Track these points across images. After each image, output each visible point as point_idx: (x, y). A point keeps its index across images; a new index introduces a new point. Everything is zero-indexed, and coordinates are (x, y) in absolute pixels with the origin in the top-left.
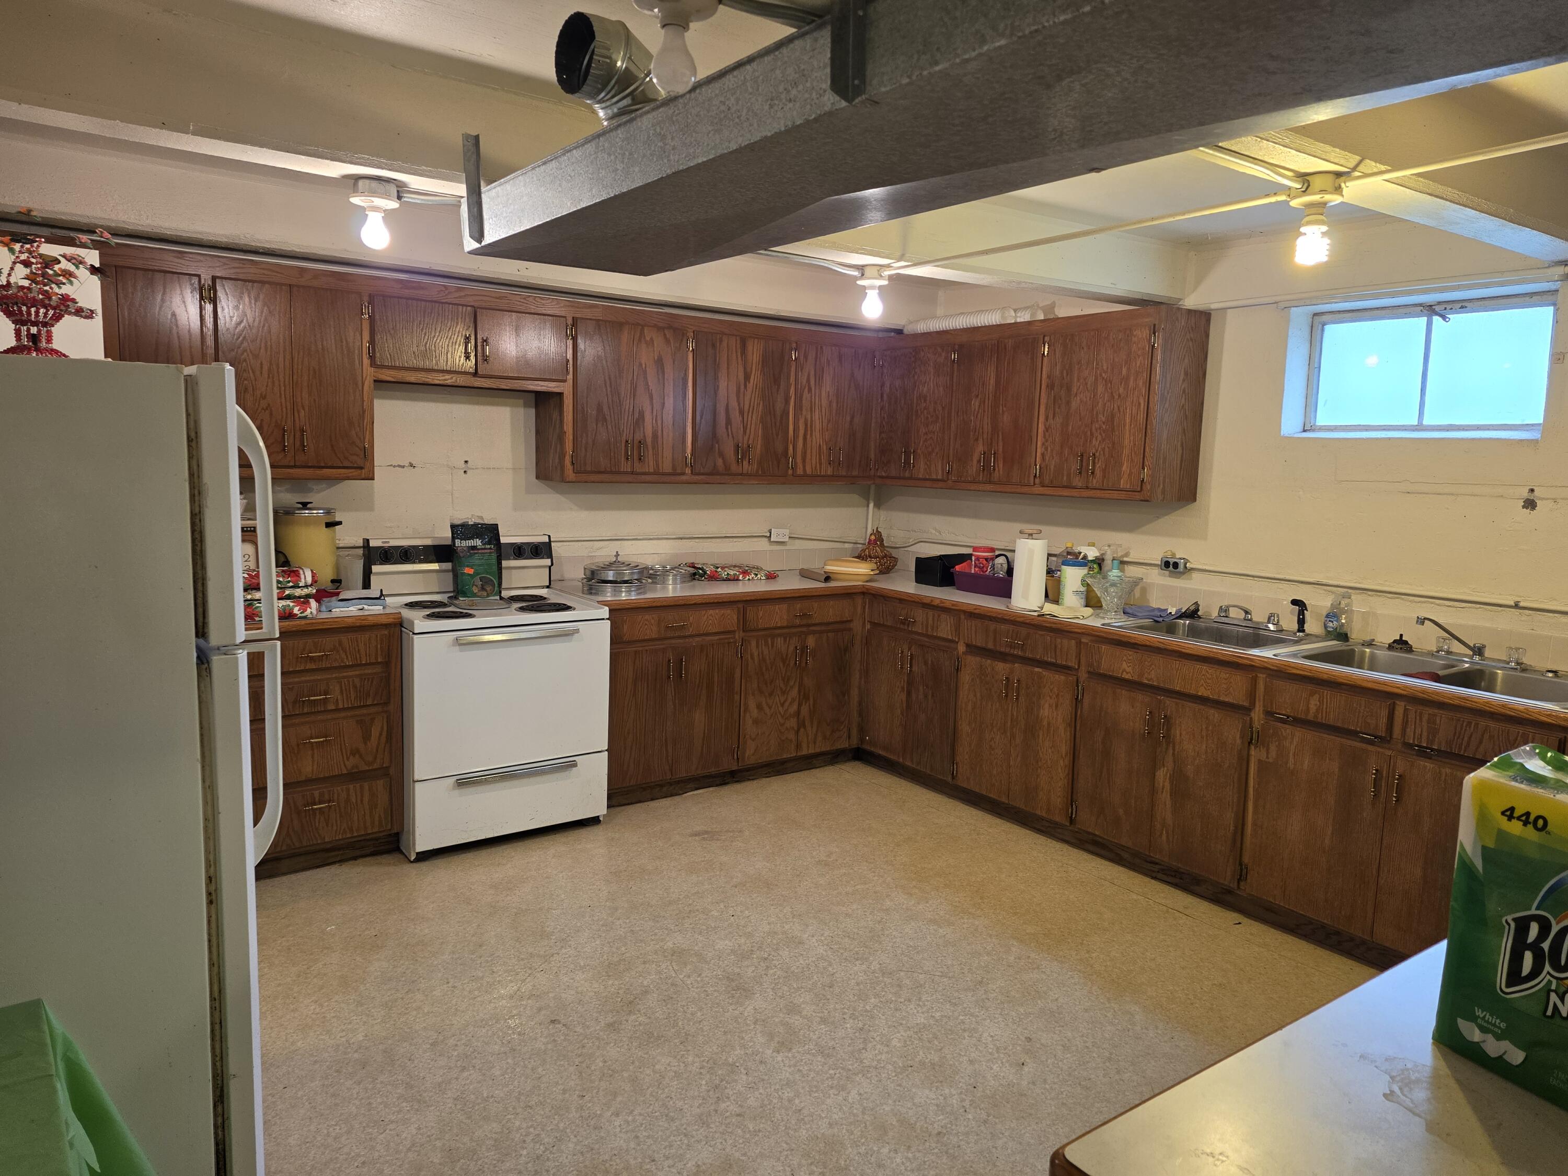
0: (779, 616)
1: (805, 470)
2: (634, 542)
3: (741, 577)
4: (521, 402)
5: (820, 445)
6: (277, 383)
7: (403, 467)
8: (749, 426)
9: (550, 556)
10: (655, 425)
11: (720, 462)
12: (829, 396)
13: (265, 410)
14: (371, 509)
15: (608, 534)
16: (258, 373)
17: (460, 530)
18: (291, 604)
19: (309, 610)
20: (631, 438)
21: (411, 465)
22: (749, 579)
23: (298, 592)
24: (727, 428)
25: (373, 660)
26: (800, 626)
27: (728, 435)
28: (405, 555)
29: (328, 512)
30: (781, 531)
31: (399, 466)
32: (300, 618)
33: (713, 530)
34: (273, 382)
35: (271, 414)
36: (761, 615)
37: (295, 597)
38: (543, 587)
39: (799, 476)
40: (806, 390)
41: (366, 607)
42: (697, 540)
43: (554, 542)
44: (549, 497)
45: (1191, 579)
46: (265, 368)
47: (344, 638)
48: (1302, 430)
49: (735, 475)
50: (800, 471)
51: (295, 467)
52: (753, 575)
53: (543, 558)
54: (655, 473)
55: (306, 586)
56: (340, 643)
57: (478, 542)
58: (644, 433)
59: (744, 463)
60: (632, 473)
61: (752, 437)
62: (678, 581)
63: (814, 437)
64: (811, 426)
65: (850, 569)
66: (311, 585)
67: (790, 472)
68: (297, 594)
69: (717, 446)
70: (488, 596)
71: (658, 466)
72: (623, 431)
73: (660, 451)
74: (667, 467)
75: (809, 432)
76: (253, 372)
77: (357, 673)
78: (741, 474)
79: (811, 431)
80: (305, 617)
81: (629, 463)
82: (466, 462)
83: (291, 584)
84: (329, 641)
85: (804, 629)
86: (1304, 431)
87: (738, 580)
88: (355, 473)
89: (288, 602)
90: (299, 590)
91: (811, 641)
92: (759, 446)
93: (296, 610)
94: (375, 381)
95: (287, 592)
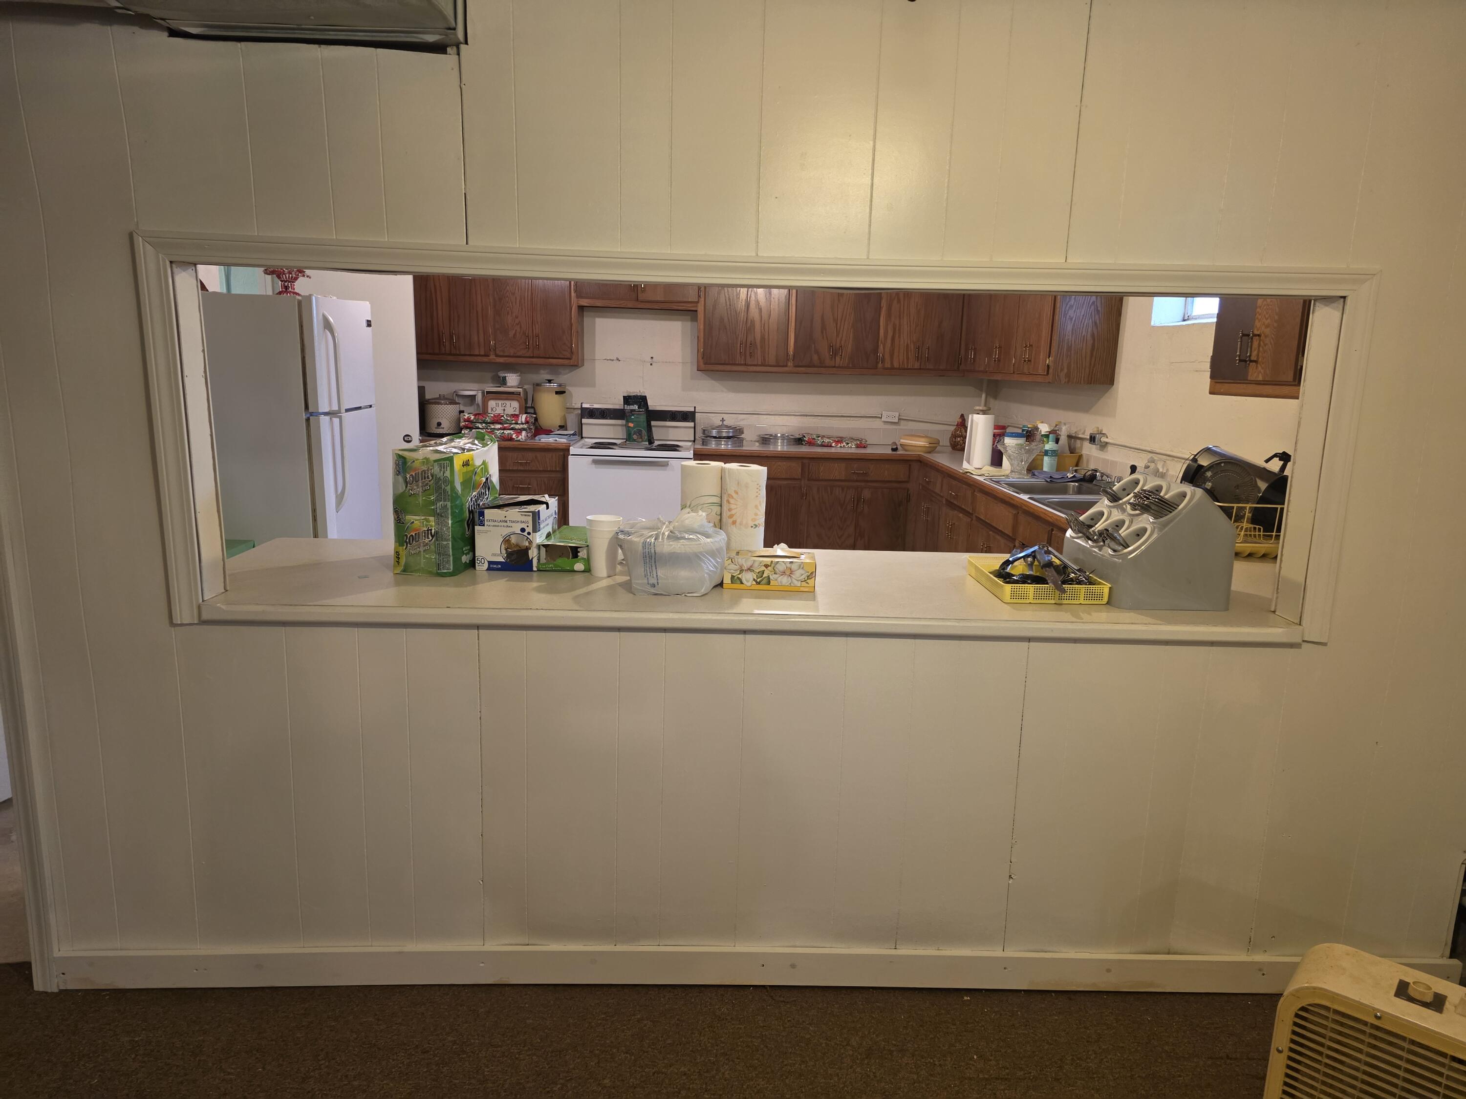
0: (838, 471)
1: (892, 363)
2: (768, 416)
3: (833, 445)
4: (689, 317)
5: (907, 345)
6: (524, 309)
7: (613, 360)
8: (841, 332)
9: (693, 420)
10: (763, 331)
11: (815, 357)
12: (917, 305)
13: (518, 324)
14: (593, 385)
15: (750, 410)
16: (514, 304)
17: (627, 400)
18: (512, 433)
19: (520, 437)
20: (744, 341)
21: (618, 359)
22: (841, 447)
23: (517, 427)
24: (822, 332)
25: (554, 469)
26: (857, 481)
27: (823, 338)
28: (602, 414)
29: (560, 385)
30: (890, 413)
31: (610, 360)
32: (516, 441)
33: (833, 410)
34: (522, 309)
35: (521, 327)
36: (822, 469)
37: (516, 429)
38: (690, 441)
39: (887, 369)
40: (895, 302)
41: (557, 439)
42: (820, 418)
43: (698, 412)
44: (708, 382)
45: (1107, 452)
46: (518, 301)
47: (539, 455)
48: (1181, 318)
49: (828, 367)
50: (888, 365)
51: (533, 357)
52: (844, 444)
53: (689, 422)
54: (762, 365)
55: (523, 424)
56: (536, 457)
57: (636, 407)
58: (754, 337)
59: (837, 358)
60: (745, 365)
61: (844, 339)
62: (785, 444)
63: (902, 337)
64: (899, 330)
65: (917, 443)
66: (525, 423)
67: (880, 365)
68: (517, 428)
69: (813, 346)
70: (642, 441)
71: (765, 360)
72: (739, 335)
73: (767, 349)
74: (772, 359)
75: (897, 335)
76: (512, 303)
77: (548, 476)
78: (835, 367)
79: (900, 333)
80: (519, 441)
81: (743, 357)
82: (652, 358)
83: (514, 422)
84: (530, 455)
85: (863, 484)
86: (1184, 320)
87: (831, 446)
88: (566, 362)
89: (512, 432)
90: (518, 426)
91: (867, 494)
92: (850, 346)
93: (514, 436)
94: (578, 306)
95: (512, 426)
